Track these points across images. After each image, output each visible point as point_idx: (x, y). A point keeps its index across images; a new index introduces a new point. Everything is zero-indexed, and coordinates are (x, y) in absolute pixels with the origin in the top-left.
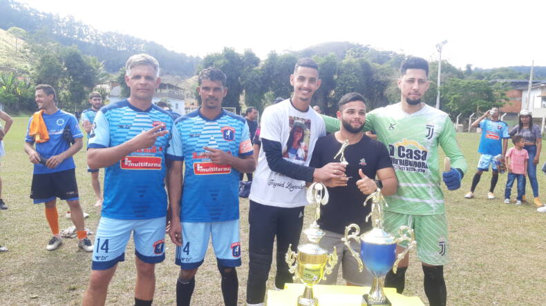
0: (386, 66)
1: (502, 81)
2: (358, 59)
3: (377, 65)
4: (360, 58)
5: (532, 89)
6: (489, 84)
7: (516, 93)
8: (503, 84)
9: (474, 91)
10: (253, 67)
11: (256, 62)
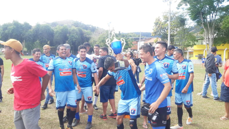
0: (88, 31)
1: (131, 38)
2: (77, 28)
3: (85, 30)
4: (78, 27)
5: (141, 41)
6: (127, 39)
7: (135, 42)
8: (131, 39)
10: (28, 30)
11: (30, 27)
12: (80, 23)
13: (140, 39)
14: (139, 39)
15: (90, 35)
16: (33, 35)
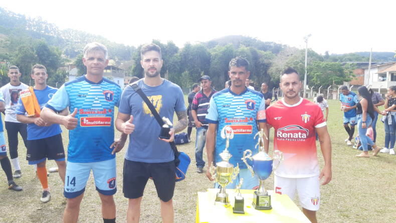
0: (268, 52)
1: (351, 63)
2: (248, 48)
3: (263, 51)
4: (251, 47)
5: (371, 68)
6: (341, 65)
7: (360, 71)
8: (351, 65)
9: (330, 70)
10: (174, 54)
11: (176, 50)
12: (255, 40)
13: (370, 65)
14: (368, 64)
15: (270, 59)
16: (180, 62)
